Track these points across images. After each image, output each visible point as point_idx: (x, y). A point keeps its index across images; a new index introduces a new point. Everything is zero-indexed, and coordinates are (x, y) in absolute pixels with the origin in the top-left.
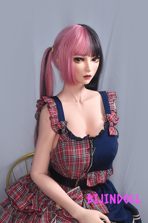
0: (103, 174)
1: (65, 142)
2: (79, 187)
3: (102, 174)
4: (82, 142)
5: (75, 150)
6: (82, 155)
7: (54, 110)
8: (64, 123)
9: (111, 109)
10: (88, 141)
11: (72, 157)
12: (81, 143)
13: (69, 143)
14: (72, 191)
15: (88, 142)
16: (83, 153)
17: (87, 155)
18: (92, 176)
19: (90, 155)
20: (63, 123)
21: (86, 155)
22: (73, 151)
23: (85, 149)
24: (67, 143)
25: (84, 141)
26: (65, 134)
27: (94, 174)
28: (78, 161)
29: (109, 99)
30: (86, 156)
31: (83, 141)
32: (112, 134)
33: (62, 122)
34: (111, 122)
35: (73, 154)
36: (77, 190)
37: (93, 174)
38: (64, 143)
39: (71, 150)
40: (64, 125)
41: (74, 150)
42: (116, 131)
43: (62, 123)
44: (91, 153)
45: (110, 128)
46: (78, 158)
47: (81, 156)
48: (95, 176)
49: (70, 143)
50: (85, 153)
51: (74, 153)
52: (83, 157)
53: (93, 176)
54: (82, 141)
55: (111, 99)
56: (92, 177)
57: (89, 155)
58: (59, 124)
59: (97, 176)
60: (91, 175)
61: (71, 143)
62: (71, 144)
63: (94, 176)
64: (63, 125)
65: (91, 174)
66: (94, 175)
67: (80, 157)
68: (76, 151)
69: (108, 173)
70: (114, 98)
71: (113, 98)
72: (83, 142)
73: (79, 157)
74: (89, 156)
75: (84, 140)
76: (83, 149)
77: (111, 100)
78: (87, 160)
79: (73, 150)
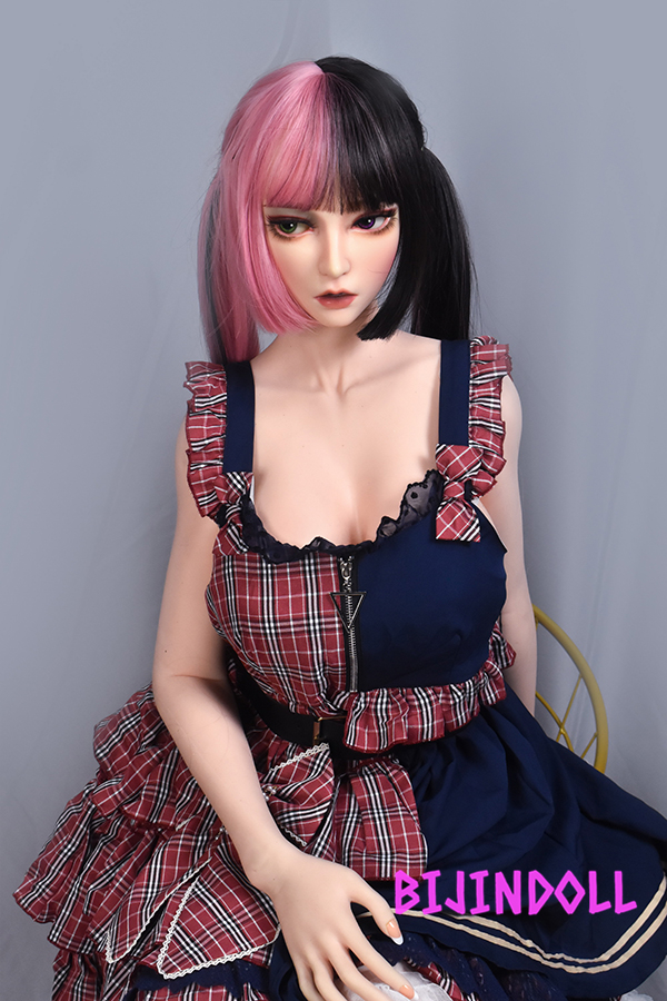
0: (427, 700)
1: (235, 563)
2: (324, 747)
3: (422, 702)
4: (304, 565)
5: (271, 598)
6: (305, 622)
7: (210, 422)
8: (239, 478)
9: (473, 420)
10: (334, 562)
11: (261, 625)
12: (301, 569)
13: (249, 567)
14: (295, 763)
15: (332, 566)
16: (307, 610)
17: (326, 623)
18: (379, 706)
19: (339, 622)
20: (235, 477)
21: (323, 620)
22: (262, 601)
23: (315, 594)
24: (244, 567)
25: (312, 561)
26: (238, 528)
27: (385, 700)
28: (289, 645)
29: (475, 377)
30: (324, 626)
31: (309, 559)
32: (447, 537)
33: (230, 476)
34: (455, 480)
35: (263, 614)
36: (316, 758)
37: (379, 700)
38: (233, 566)
39: (254, 598)
40: (239, 486)
41: (265, 598)
42: (473, 522)
43: (231, 481)
44: (343, 614)
45: (443, 506)
46: (284, 630)
47: (296, 623)
48: (390, 706)
49: (253, 565)
50: (316, 612)
51: (266, 612)
52: (306, 628)
53: (381, 709)
54: (303, 559)
55: (481, 374)
56: (376, 710)
57: (334, 623)
58: (222, 483)
59: (397, 709)
60: (371, 703)
61: (258, 565)
62: (258, 572)
63: (384, 706)
64: (235, 486)
65: (372, 696)
66: (387, 703)
67: (292, 630)
68: (274, 601)
69: (454, 699)
70: (498, 371)
71: (492, 372)
72: (310, 565)
73: (289, 627)
74: (337, 626)
75: (315, 558)
76: (310, 594)
77: (479, 382)
78: (328, 643)
79: (262, 596)
